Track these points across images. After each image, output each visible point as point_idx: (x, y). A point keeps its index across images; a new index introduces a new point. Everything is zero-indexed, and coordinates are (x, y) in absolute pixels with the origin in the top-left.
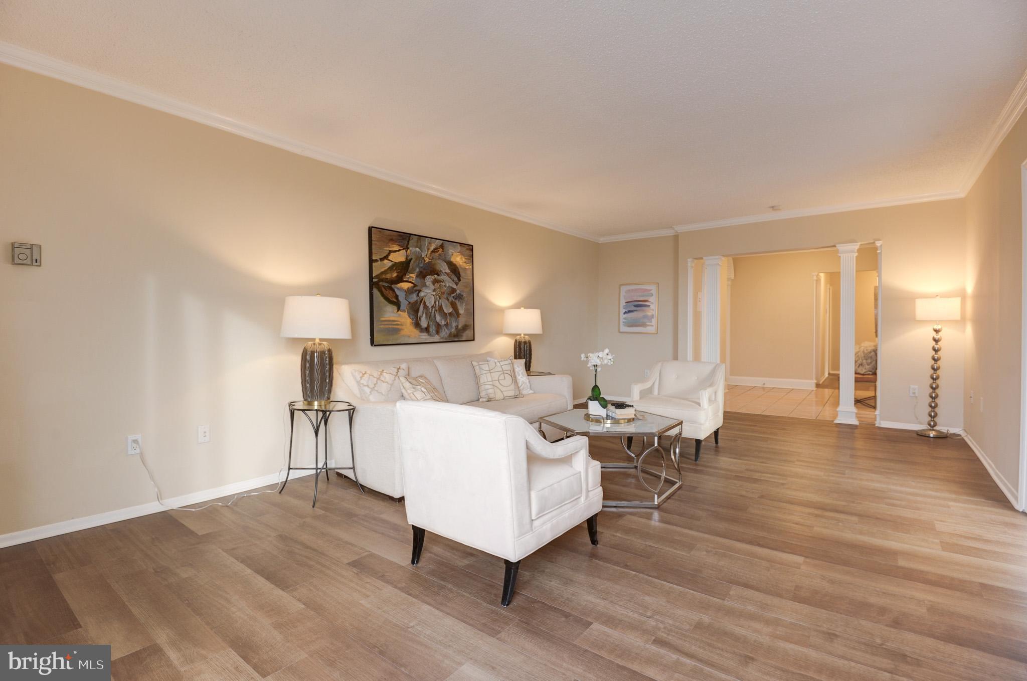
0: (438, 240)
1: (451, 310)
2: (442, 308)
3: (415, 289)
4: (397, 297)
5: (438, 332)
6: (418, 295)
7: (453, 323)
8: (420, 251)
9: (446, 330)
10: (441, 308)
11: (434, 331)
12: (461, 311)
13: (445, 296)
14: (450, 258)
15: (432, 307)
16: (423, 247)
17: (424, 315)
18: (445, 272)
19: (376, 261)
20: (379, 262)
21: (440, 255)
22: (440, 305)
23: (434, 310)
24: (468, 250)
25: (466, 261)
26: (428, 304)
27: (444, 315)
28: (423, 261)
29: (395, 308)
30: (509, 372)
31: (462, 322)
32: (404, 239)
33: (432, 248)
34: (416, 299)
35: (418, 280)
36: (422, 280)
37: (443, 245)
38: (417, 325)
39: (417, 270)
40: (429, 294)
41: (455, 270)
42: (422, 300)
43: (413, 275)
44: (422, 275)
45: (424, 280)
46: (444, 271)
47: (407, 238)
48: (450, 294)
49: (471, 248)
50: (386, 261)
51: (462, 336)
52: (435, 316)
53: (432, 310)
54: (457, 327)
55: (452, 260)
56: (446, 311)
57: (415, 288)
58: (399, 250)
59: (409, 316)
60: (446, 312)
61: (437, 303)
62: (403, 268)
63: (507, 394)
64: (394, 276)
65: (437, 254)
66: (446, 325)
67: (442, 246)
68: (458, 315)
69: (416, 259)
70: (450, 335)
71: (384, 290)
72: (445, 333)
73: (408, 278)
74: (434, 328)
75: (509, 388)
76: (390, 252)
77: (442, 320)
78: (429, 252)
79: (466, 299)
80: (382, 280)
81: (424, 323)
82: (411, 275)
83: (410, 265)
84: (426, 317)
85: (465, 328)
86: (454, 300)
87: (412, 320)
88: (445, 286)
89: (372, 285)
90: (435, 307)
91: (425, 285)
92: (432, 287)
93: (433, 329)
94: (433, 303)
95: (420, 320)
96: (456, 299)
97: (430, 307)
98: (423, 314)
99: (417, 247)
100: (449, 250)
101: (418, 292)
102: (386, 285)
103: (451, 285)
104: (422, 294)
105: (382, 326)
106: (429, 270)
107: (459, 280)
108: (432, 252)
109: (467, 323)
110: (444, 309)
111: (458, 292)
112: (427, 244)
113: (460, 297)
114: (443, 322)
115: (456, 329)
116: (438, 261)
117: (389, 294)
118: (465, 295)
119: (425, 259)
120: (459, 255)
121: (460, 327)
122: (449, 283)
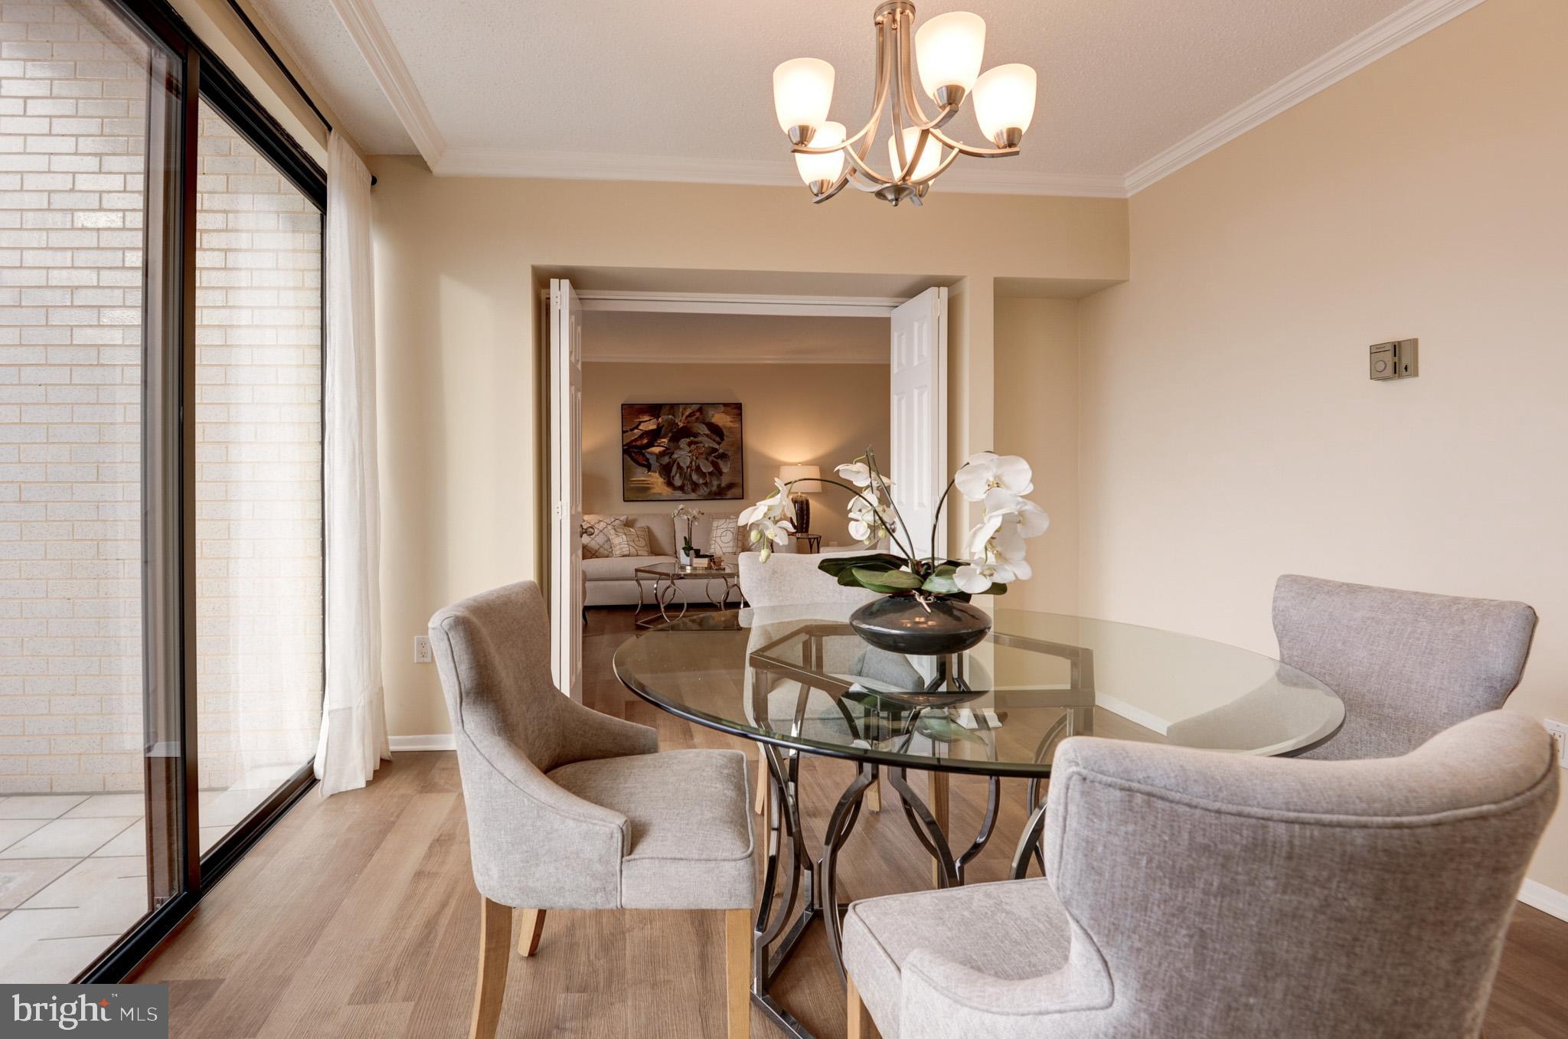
0: (695, 405)
1: (712, 469)
2: (700, 467)
3: (667, 452)
4: (647, 460)
5: (694, 491)
6: (670, 457)
7: (714, 481)
8: (673, 418)
9: (705, 488)
10: (698, 468)
11: (690, 489)
12: (725, 470)
13: (704, 456)
14: (711, 419)
15: (688, 467)
16: (675, 413)
17: (678, 475)
18: (704, 433)
19: (627, 431)
20: (629, 432)
21: (697, 418)
22: (697, 464)
23: (689, 470)
24: (736, 409)
25: (732, 420)
26: (682, 464)
27: (703, 475)
28: (676, 426)
29: (645, 470)
30: (732, 530)
31: (725, 481)
32: (654, 410)
33: (687, 413)
34: (668, 461)
35: (671, 444)
36: (675, 443)
37: (702, 408)
38: (670, 484)
39: (670, 435)
40: (684, 455)
41: (716, 431)
42: (675, 461)
43: (665, 440)
44: (675, 439)
45: (678, 442)
46: (702, 433)
47: (659, 409)
48: (710, 454)
49: (738, 407)
50: (636, 431)
51: (726, 494)
52: (690, 475)
53: (687, 470)
54: (719, 486)
55: (714, 420)
56: (704, 470)
57: (668, 451)
58: (650, 419)
59: (661, 476)
60: (705, 472)
61: (694, 463)
62: (654, 436)
63: (724, 550)
65: (694, 418)
66: (706, 484)
67: (700, 410)
68: (721, 473)
69: (668, 425)
70: (710, 493)
71: (633, 455)
72: (703, 491)
73: (659, 443)
74: (689, 486)
75: (726, 545)
76: (640, 422)
77: (699, 479)
78: (684, 417)
79: (731, 458)
80: (633, 447)
81: (678, 482)
82: (663, 440)
83: (661, 431)
84: (680, 476)
85: (730, 486)
86: (715, 459)
87: (664, 479)
88: (703, 446)
89: (625, 452)
90: (691, 467)
91: (679, 448)
92: (688, 449)
93: (688, 487)
94: (688, 464)
95: (674, 479)
97: (685, 467)
98: (675, 474)
99: (670, 414)
100: (708, 412)
101: (670, 454)
102: (636, 450)
103: (711, 445)
104: (675, 456)
105: (632, 484)
106: (686, 432)
107: (722, 439)
108: (687, 417)
109: (733, 482)
110: (702, 469)
111: (721, 451)
112: (681, 410)
113: (723, 456)
114: (701, 481)
115: (718, 487)
116: (695, 424)
117: (640, 459)
118: (730, 454)
119: (679, 424)
120: (723, 415)
121: (723, 485)
122: (708, 443)
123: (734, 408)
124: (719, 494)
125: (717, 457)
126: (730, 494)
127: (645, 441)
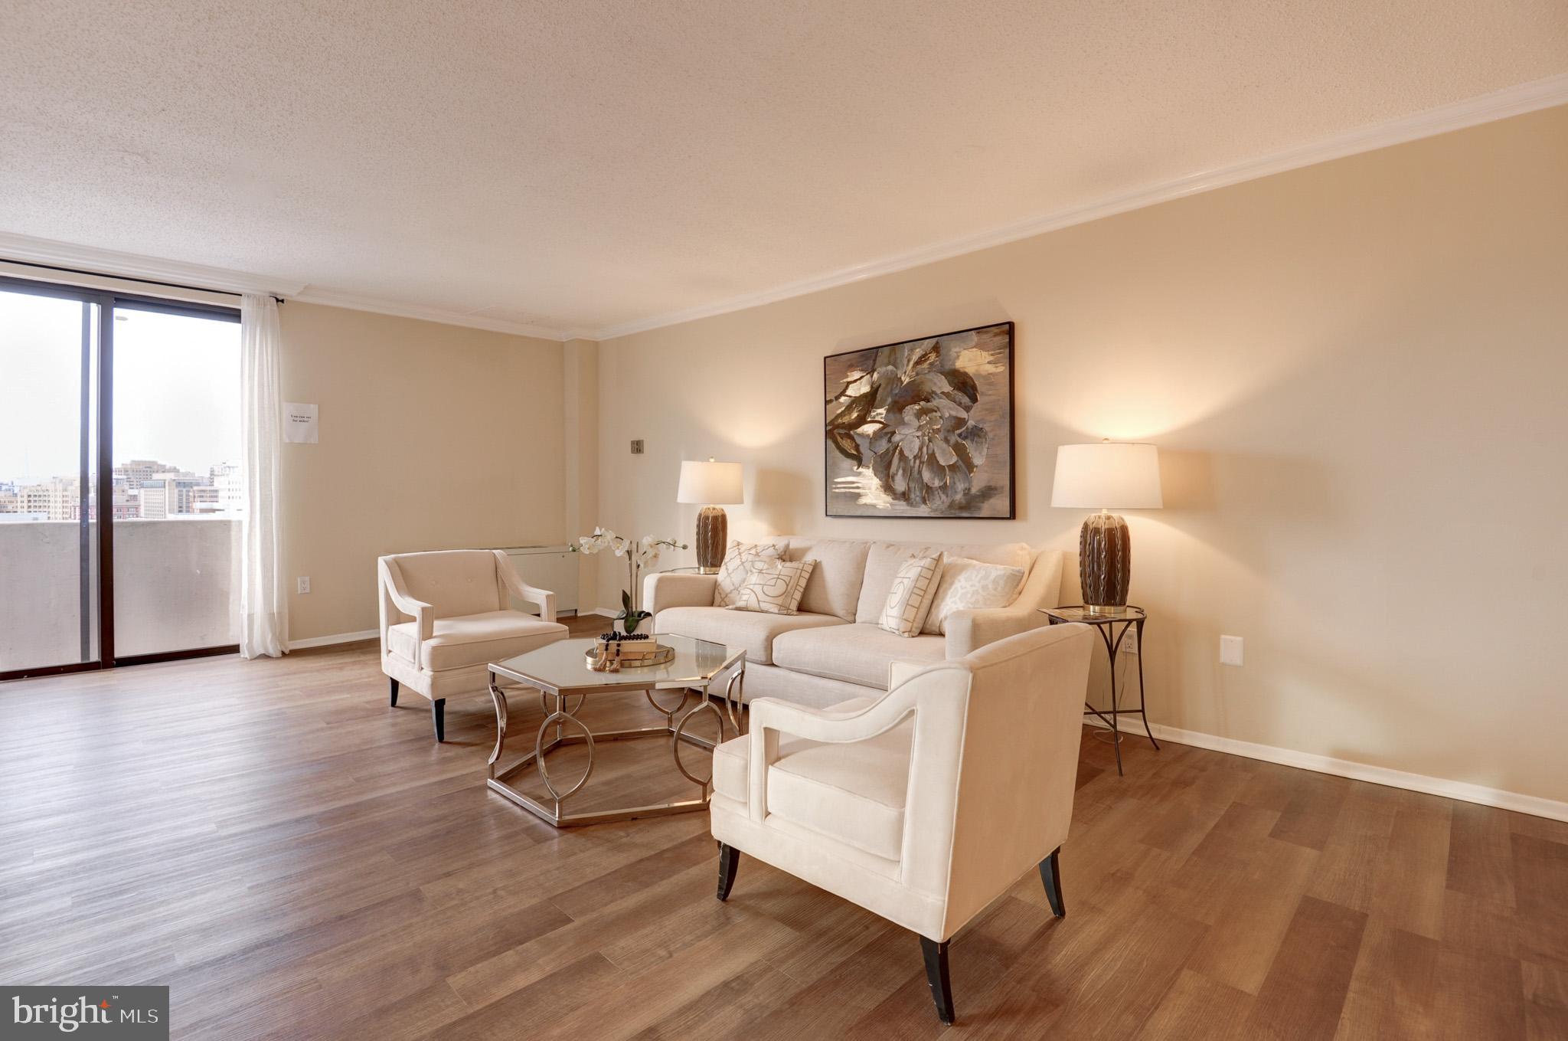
0: (927, 340)
1: (954, 459)
2: (935, 457)
3: (886, 432)
4: (857, 448)
5: (924, 502)
6: (889, 441)
7: (958, 484)
8: (895, 369)
9: (943, 497)
10: (932, 457)
11: (918, 498)
12: (978, 460)
13: (942, 436)
14: (954, 364)
15: (915, 457)
16: (898, 361)
17: (901, 472)
18: (943, 393)
19: (831, 401)
20: (834, 402)
21: (931, 364)
22: (930, 452)
23: (918, 461)
25: (992, 358)
26: (907, 453)
27: (939, 470)
28: (899, 384)
29: (855, 466)
31: (978, 481)
32: (867, 358)
33: (915, 358)
34: (886, 447)
35: (891, 416)
36: (898, 416)
37: (939, 344)
38: (888, 488)
39: (889, 400)
40: (910, 437)
41: (965, 385)
42: (896, 448)
43: (882, 411)
44: (897, 408)
45: (901, 413)
46: (939, 392)
47: (873, 357)
48: (951, 431)
49: (1009, 330)
50: (843, 399)
51: (979, 508)
52: (920, 472)
53: (915, 462)
54: (967, 492)
55: (959, 365)
56: (942, 462)
57: (886, 430)
58: (862, 377)
59: (875, 475)
60: (943, 464)
61: (925, 449)
62: (869, 401)
64: (853, 417)
65: (926, 365)
66: (944, 488)
67: (936, 349)
68: (970, 467)
69: (887, 384)
70: (951, 506)
71: (839, 438)
72: (940, 502)
73: (874, 417)
74: (918, 493)
76: (849, 383)
77: (934, 480)
78: (912, 363)
79: (991, 435)
80: (838, 426)
81: (900, 485)
82: (879, 411)
83: (878, 396)
84: (903, 475)
85: (991, 494)
86: (959, 440)
87: (881, 480)
88: (941, 417)
89: (829, 434)
90: (920, 457)
91: (903, 423)
92: (916, 423)
93: (915, 495)
94: (916, 451)
95: (893, 481)
96: (965, 438)
97: (911, 457)
98: (897, 471)
99: (888, 364)
100: (950, 350)
101: (889, 435)
102: (842, 431)
103: (954, 413)
104: (896, 438)
105: (837, 490)
106: (915, 394)
107: (974, 400)
108: (917, 363)
109: (993, 484)
110: (939, 459)
111: (971, 423)
112: (906, 354)
113: (976, 433)
114: (937, 483)
115: (965, 494)
116: (927, 376)
117: (846, 444)
118: (987, 427)
119: (903, 378)
120: (976, 352)
121: (974, 491)
122: (948, 409)
123: (996, 335)
124: (966, 510)
125: (962, 435)
126: (986, 509)
127: (855, 415)
